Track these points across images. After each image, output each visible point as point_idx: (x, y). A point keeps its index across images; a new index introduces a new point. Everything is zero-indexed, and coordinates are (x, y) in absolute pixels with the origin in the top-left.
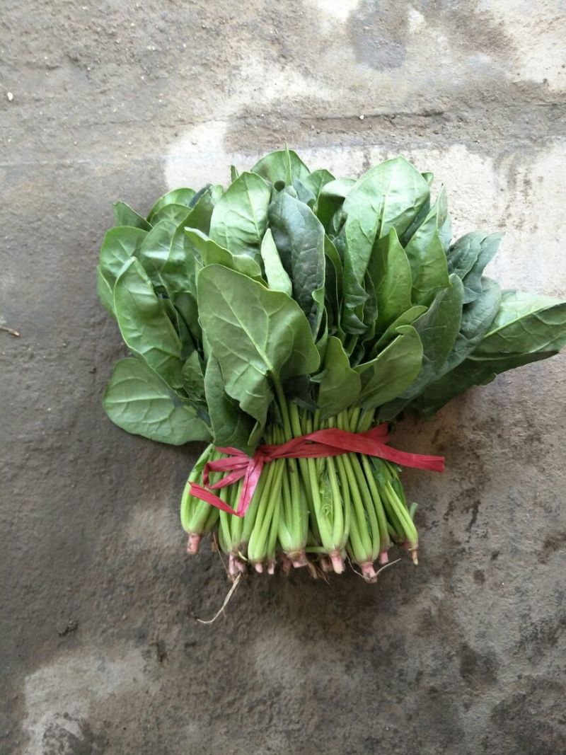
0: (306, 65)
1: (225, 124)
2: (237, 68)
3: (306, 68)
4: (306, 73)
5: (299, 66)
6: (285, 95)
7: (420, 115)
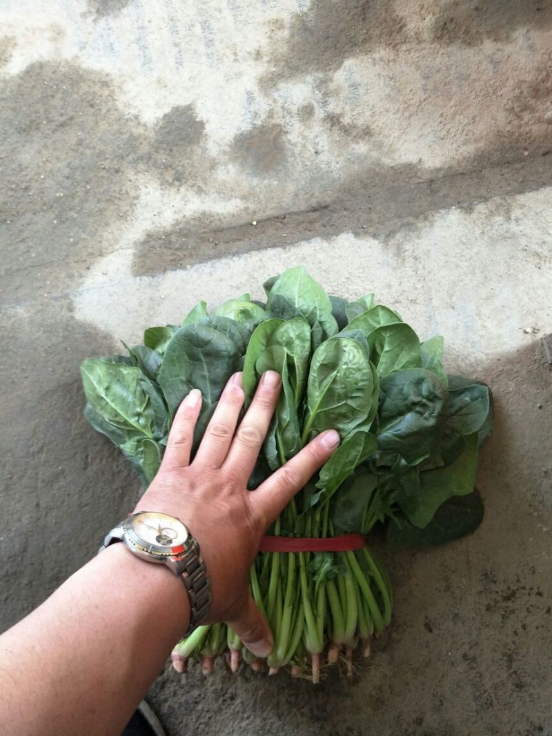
0: (198, 184)
1: (131, 251)
2: (137, 198)
3: (199, 187)
4: (200, 191)
5: (193, 186)
6: (183, 215)
7: (307, 212)
